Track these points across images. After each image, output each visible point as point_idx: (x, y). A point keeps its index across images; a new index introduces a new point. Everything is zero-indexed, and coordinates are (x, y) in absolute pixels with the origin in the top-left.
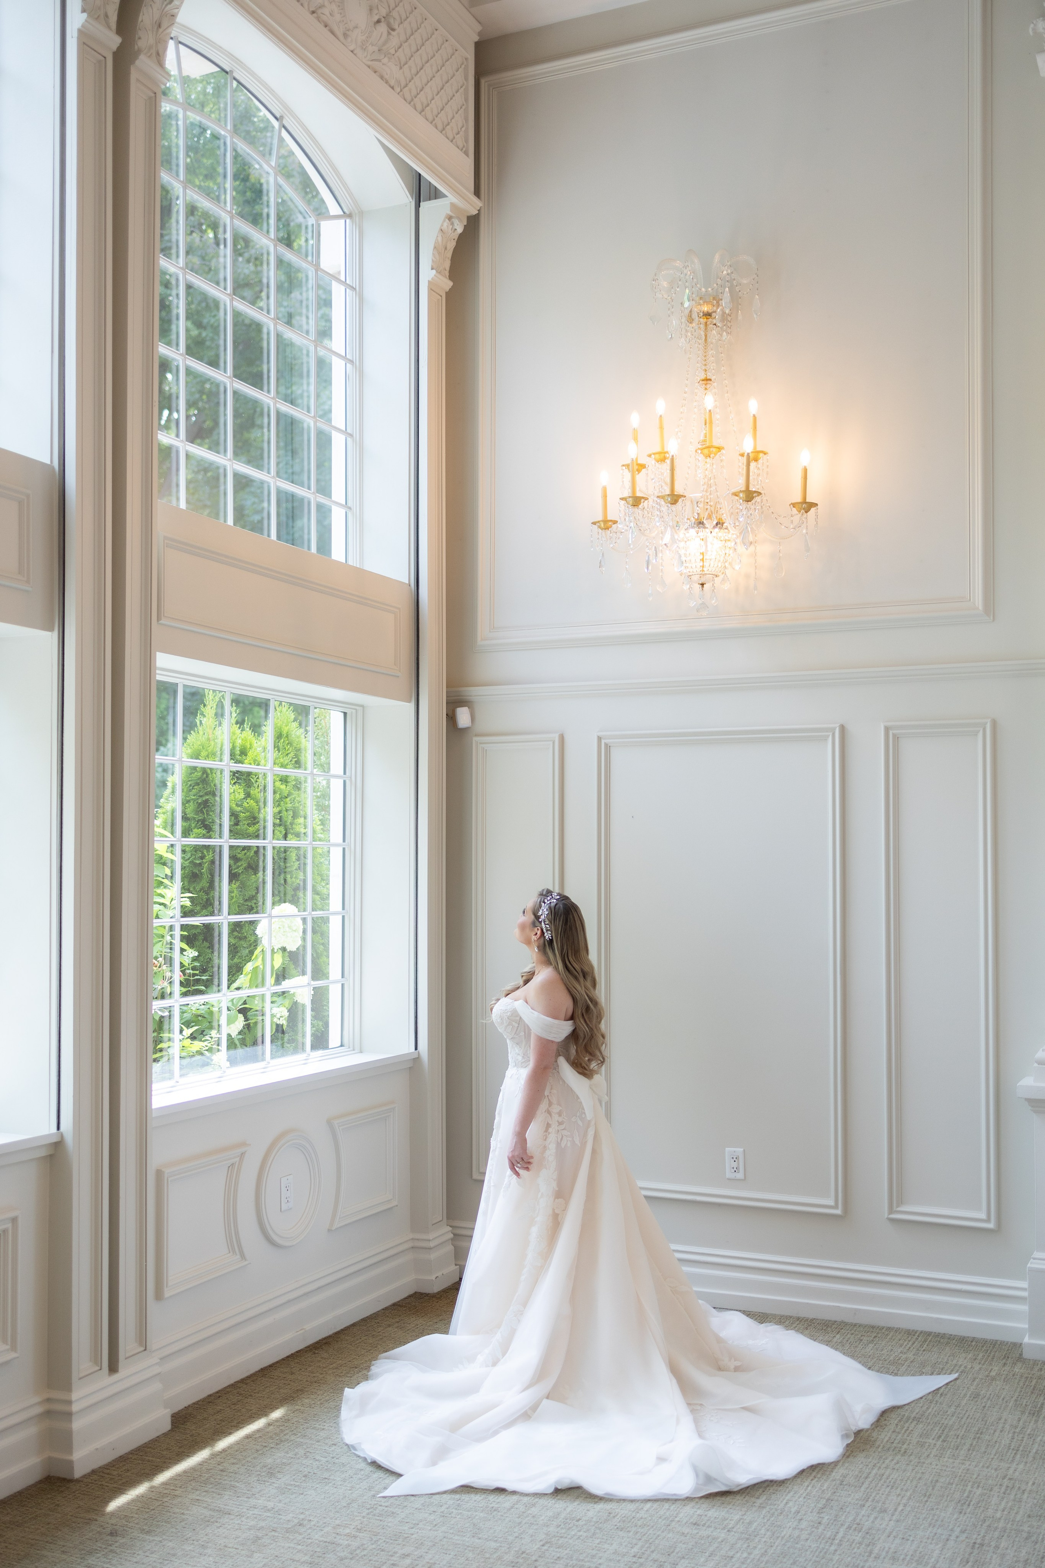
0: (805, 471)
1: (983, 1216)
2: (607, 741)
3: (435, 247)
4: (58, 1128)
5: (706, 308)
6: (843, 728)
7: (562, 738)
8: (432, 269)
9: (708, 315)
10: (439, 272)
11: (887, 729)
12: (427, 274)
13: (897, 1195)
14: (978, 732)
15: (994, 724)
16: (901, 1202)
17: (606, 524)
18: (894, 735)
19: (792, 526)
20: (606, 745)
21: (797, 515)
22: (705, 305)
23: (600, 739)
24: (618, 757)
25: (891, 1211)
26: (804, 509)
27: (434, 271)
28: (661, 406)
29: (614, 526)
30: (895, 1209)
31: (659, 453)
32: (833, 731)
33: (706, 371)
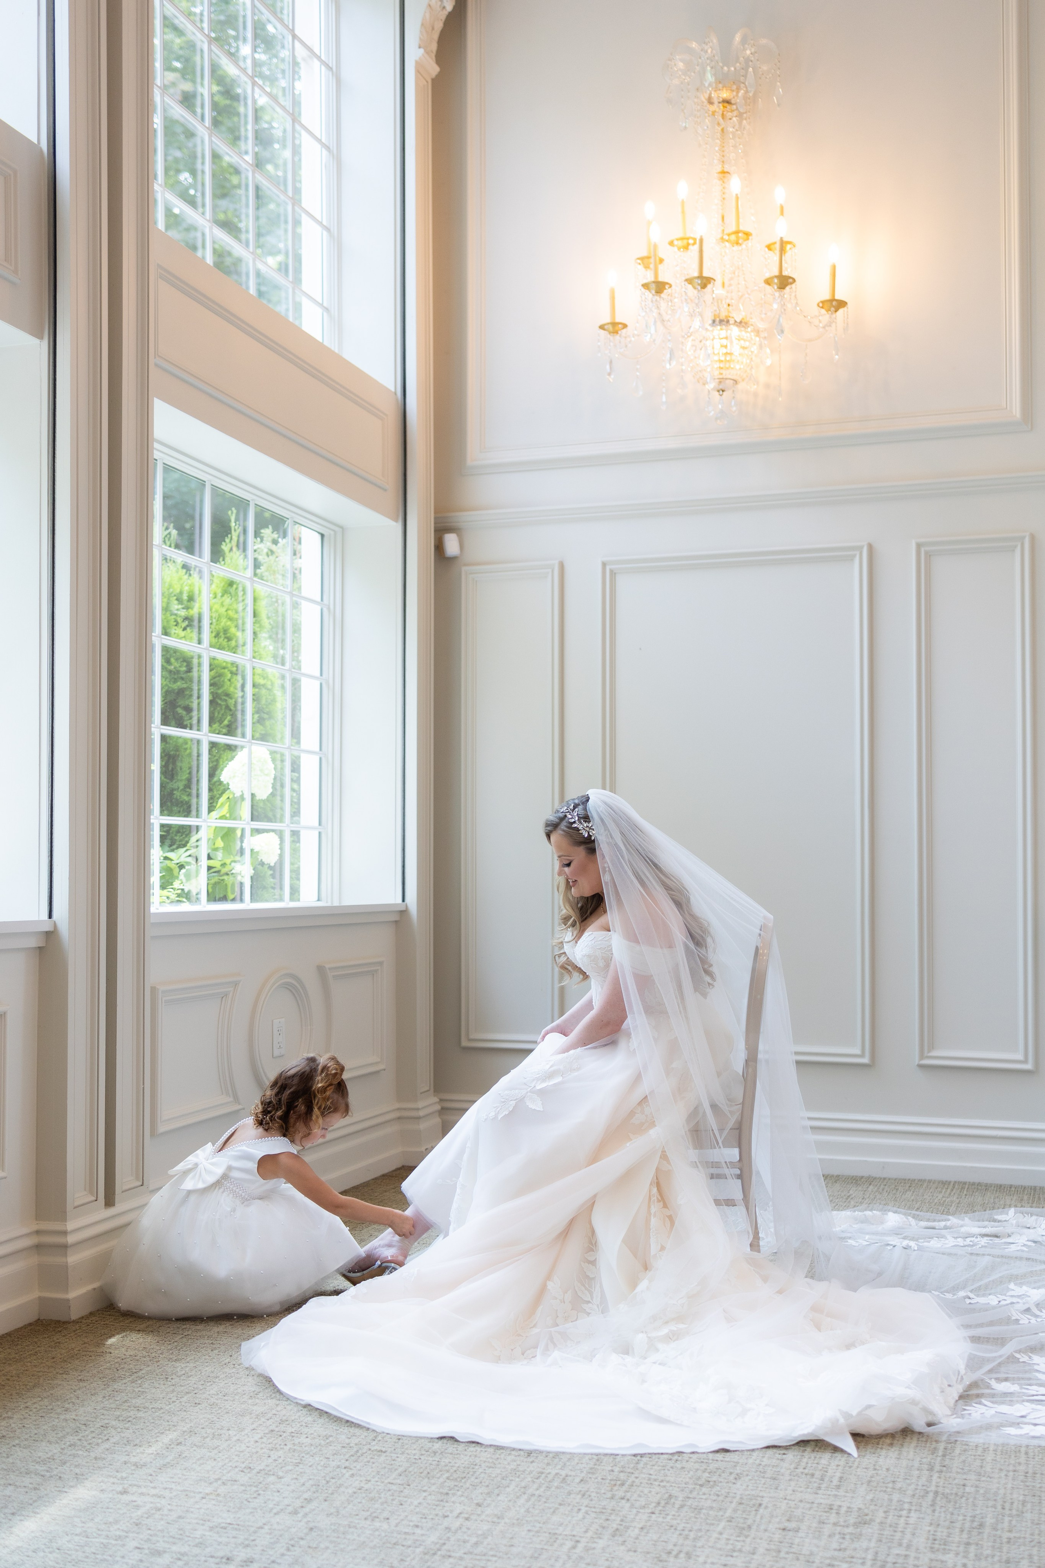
0: (834, 268)
1: (1020, 1057)
2: (613, 567)
3: (422, 24)
4: (50, 916)
5: (725, 95)
6: (870, 547)
7: (562, 566)
8: (420, 47)
9: (727, 102)
10: (427, 52)
11: (919, 546)
12: (414, 53)
13: (928, 1040)
14: (1016, 547)
15: (1033, 538)
16: (932, 1047)
17: (614, 327)
18: (926, 553)
19: (821, 325)
20: (611, 571)
21: (825, 316)
22: (725, 91)
23: (604, 565)
24: (624, 584)
25: (922, 1056)
26: (834, 307)
27: (422, 51)
28: (682, 189)
29: (624, 331)
30: (926, 1054)
31: (682, 239)
32: (860, 548)
33: (723, 162)
